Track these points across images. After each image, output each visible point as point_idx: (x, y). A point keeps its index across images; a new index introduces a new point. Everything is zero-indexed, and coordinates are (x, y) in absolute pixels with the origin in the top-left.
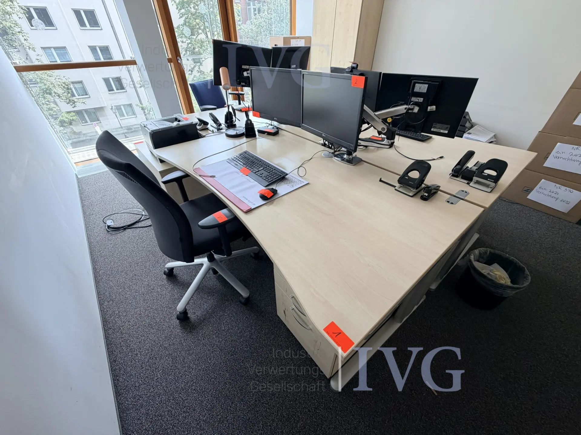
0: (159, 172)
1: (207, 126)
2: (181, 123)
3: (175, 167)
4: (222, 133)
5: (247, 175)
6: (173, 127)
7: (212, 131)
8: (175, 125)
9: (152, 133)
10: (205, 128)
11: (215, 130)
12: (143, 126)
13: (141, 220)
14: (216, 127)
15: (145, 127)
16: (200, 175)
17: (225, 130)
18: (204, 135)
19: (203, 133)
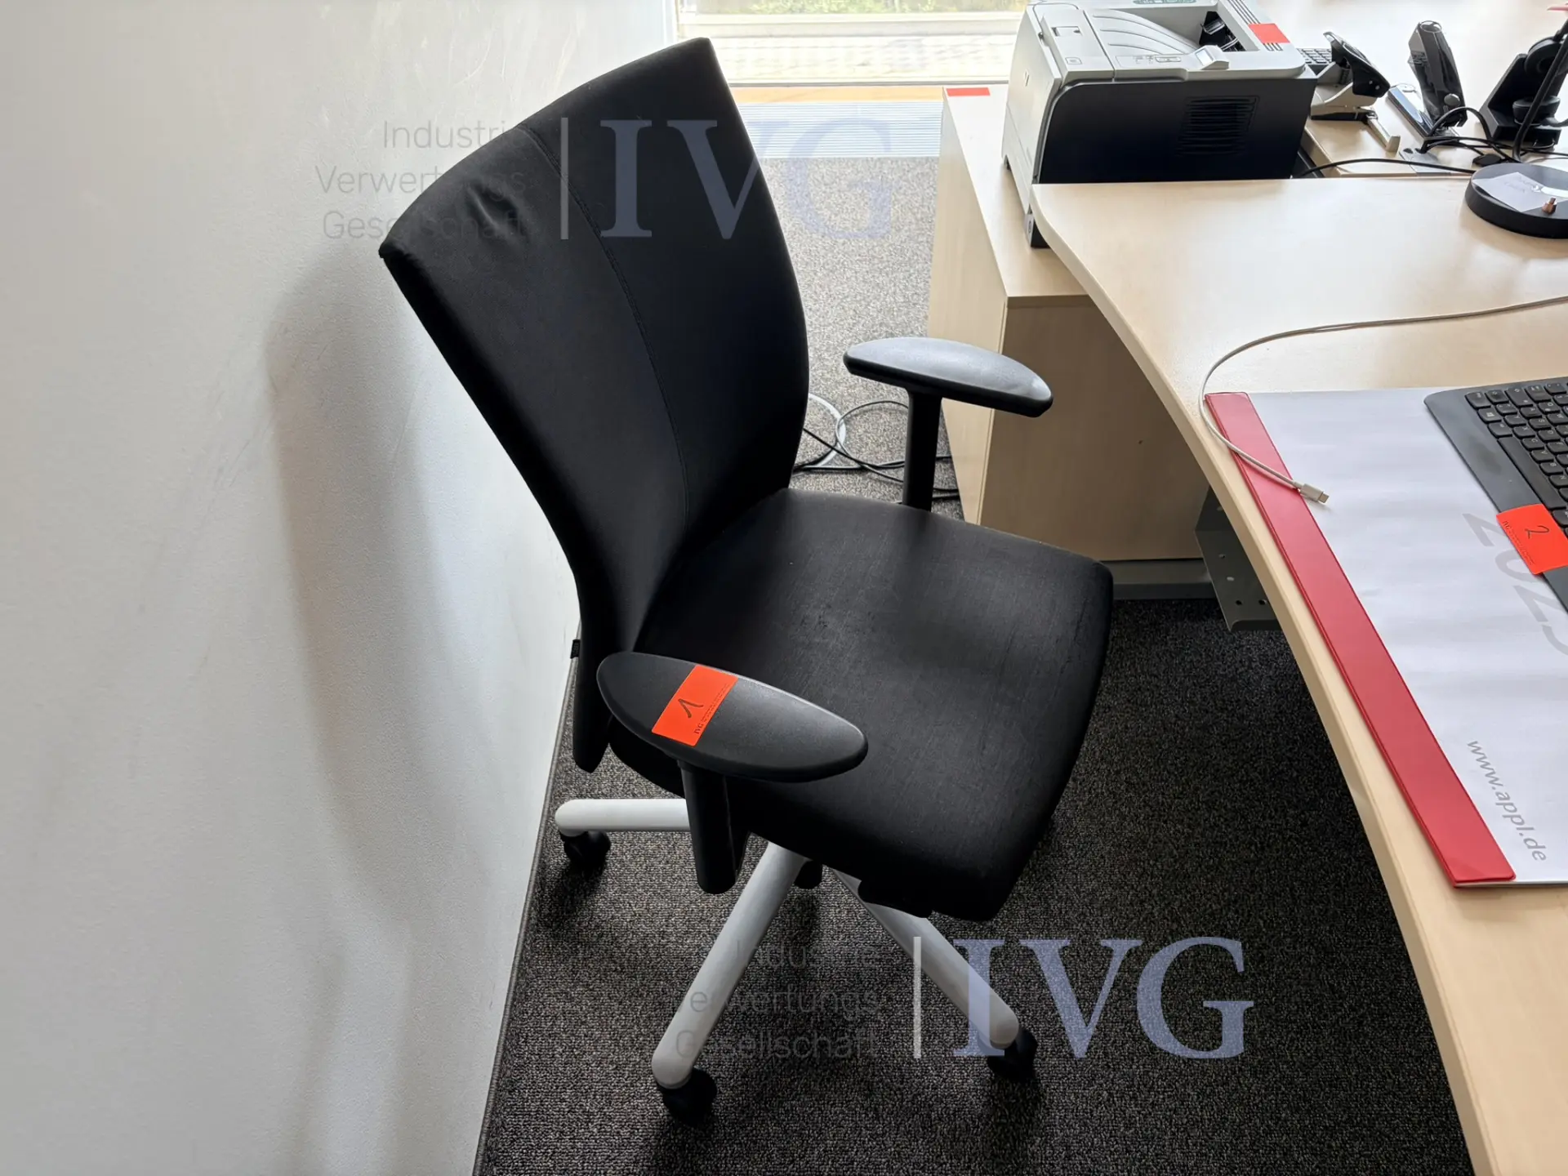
0: (1011, 300)
1: (1371, 103)
2: (1239, 63)
3: (1087, 298)
4: (1448, 171)
5: (1541, 576)
6: (1187, 78)
7: (1388, 140)
8: (1198, 68)
9: (1068, 88)
10: (1354, 110)
11: (1411, 140)
12: (1038, 30)
13: (820, 465)
14: (1420, 120)
15: (1041, 36)
16: (1235, 455)
17: (1473, 155)
18: (1333, 161)
19: (1325, 141)
